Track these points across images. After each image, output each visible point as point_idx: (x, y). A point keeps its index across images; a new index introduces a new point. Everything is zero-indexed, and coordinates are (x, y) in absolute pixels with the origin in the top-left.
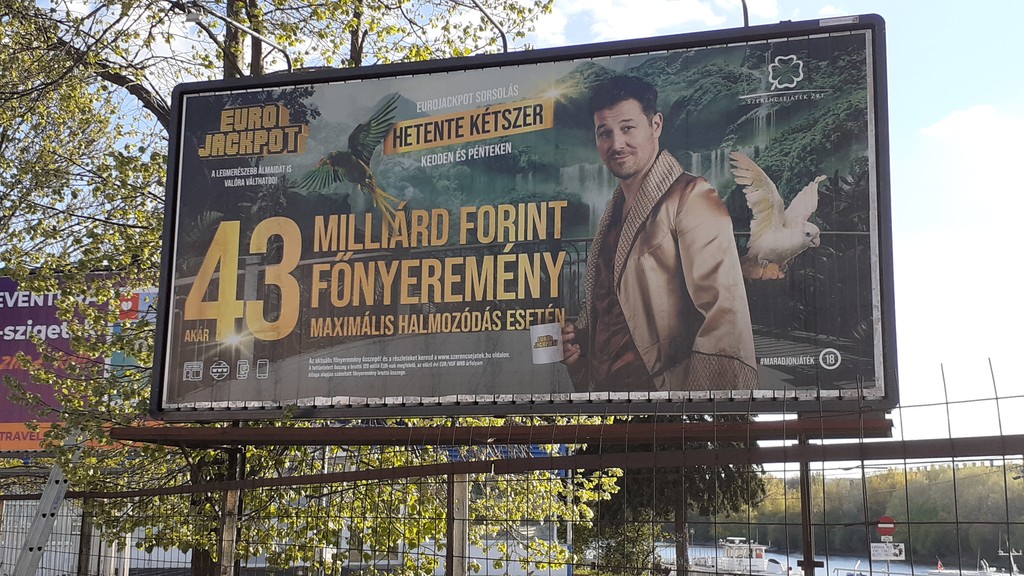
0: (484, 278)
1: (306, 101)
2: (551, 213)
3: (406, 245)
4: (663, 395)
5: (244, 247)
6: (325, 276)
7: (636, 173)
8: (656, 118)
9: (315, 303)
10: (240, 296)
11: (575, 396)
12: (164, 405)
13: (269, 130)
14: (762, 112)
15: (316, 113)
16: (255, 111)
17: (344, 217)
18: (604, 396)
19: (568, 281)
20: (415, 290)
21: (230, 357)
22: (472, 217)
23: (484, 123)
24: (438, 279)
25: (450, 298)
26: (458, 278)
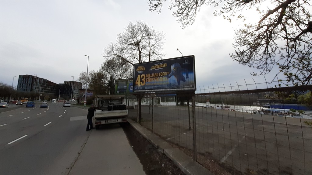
0: (162, 79)
5: (140, 77)
6: (147, 79)
10: (140, 82)
12: (134, 91)
16: (141, 66)
17: (149, 74)
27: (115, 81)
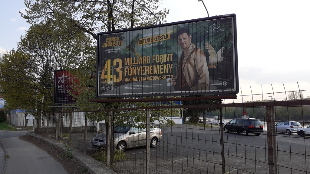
0: (157, 69)
1: (122, 36)
2: (170, 56)
3: (142, 63)
4: (192, 91)
5: (111, 65)
6: (127, 70)
7: (186, 48)
8: (190, 36)
9: (125, 75)
10: (111, 74)
11: (175, 92)
12: (98, 95)
13: (115, 41)
14: (211, 34)
15: (124, 38)
16: (113, 38)
17: (130, 58)
18: (181, 92)
19: (174, 69)
20: (144, 72)
21: (110, 86)
22: (154, 57)
23: (156, 39)
24: (148, 70)
25: (151, 73)
26: (152, 70)
27: (53, 73)
